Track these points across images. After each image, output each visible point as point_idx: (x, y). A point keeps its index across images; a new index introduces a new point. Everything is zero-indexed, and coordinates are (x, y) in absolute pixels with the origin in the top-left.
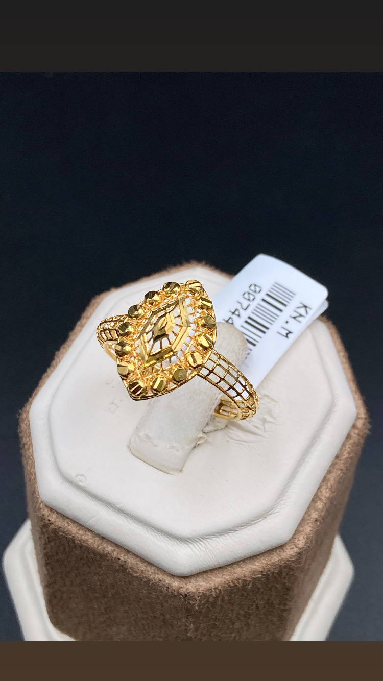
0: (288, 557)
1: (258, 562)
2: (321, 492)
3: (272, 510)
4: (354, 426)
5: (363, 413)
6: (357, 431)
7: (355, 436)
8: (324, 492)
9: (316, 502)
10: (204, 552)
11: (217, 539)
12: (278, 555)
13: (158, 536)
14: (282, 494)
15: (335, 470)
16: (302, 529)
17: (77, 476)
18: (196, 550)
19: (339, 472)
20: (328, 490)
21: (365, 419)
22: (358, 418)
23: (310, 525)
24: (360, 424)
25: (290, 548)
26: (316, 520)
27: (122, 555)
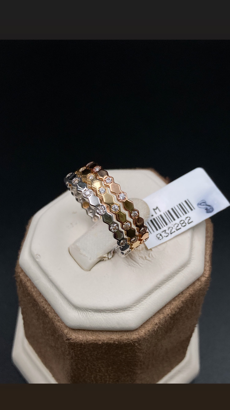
0: (132, 338)
1: (114, 336)
2: (166, 309)
3: (129, 308)
4: (198, 279)
5: (207, 274)
6: (199, 283)
7: (197, 285)
8: (167, 310)
9: (160, 314)
10: (85, 318)
11: (94, 313)
12: (127, 335)
13: (64, 300)
14: (139, 301)
15: (178, 300)
16: (146, 326)
17: (37, 255)
18: (81, 316)
19: (180, 302)
20: (169, 310)
21: (208, 278)
22: (203, 275)
23: (152, 325)
24: (203, 279)
25: (135, 334)
26: (156, 324)
27: (46, 306)
